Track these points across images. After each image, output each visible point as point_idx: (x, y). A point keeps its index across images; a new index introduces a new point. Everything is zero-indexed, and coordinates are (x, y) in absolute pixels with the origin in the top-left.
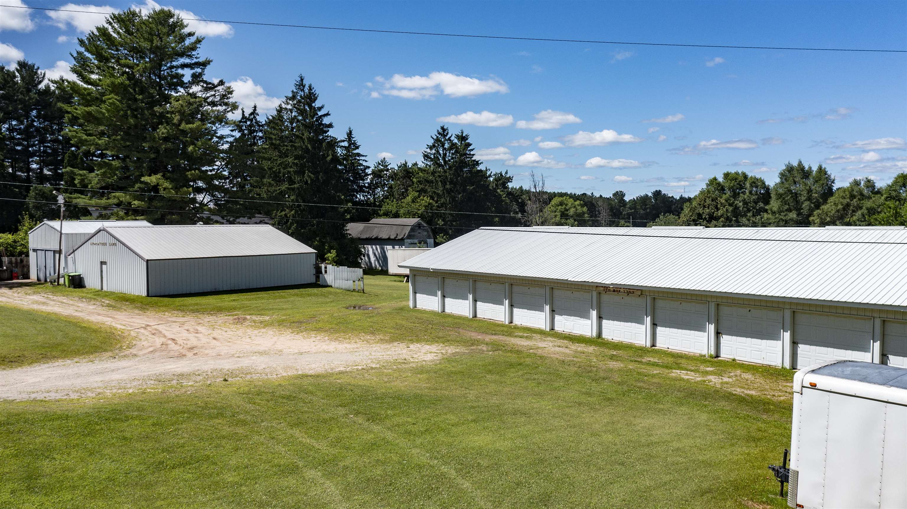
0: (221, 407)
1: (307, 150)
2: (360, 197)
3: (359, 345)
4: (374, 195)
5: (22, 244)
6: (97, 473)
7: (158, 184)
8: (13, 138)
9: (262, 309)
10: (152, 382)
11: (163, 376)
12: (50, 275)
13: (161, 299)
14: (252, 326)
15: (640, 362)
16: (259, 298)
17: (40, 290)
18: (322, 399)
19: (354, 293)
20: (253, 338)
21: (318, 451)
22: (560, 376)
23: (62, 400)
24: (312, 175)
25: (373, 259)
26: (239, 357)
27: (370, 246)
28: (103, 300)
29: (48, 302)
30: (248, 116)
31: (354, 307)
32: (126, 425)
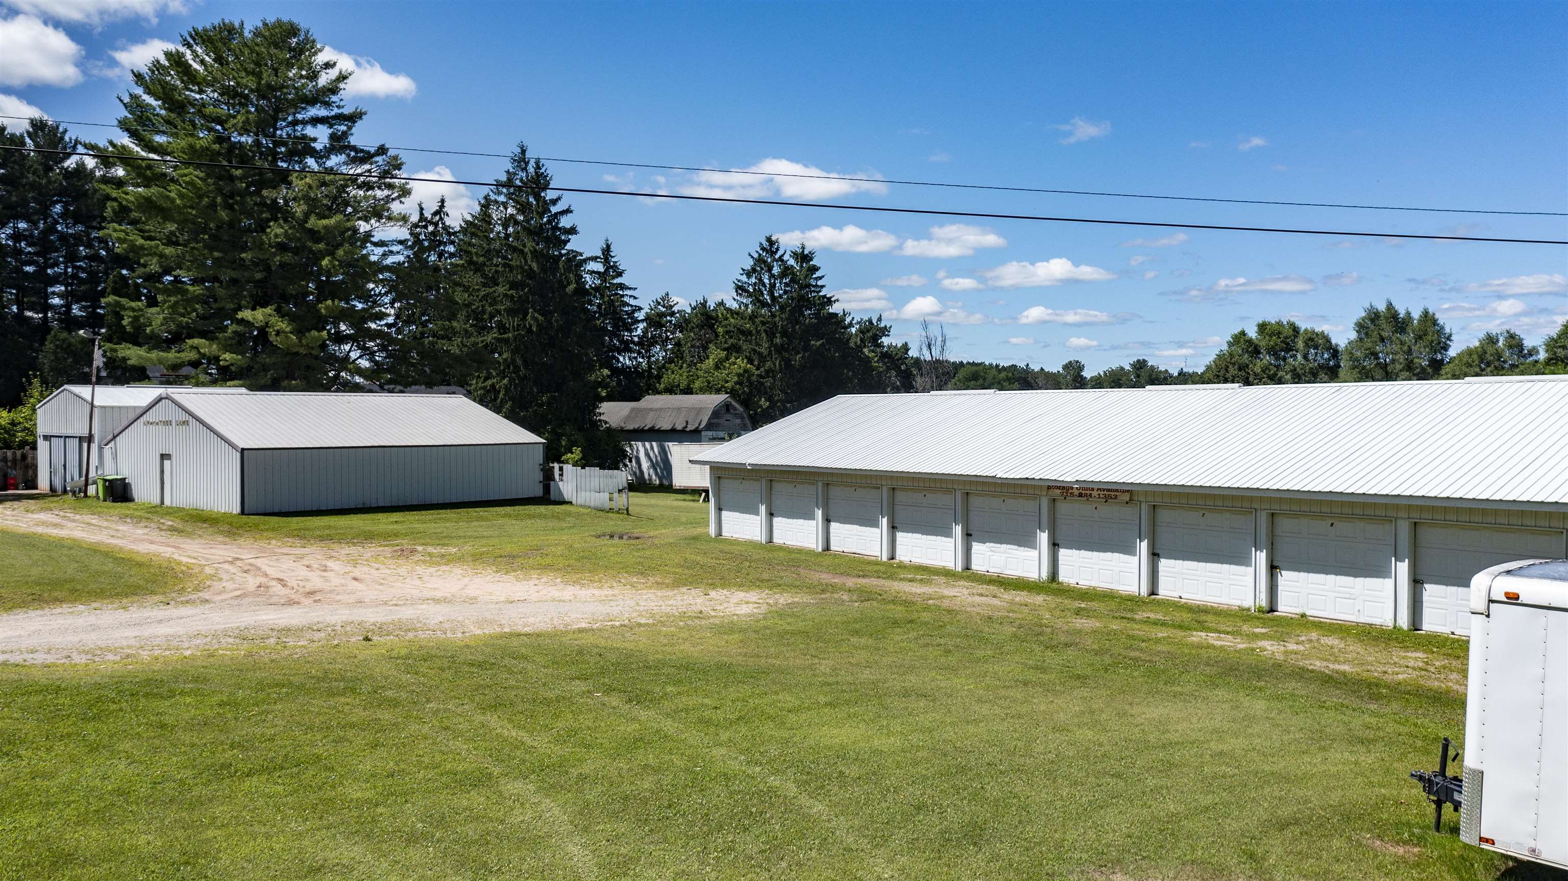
0: (354, 679)
1: (530, 274)
2: (625, 360)
3: (616, 592)
4: (649, 358)
5: (26, 429)
6: (98, 782)
7: (267, 323)
8: (20, 252)
9: (446, 537)
10: (231, 640)
11: (253, 632)
12: (72, 479)
13: (266, 518)
14: (424, 562)
15: (1133, 620)
16: (440, 519)
17: (52, 505)
18: (544, 667)
19: (610, 515)
20: (425, 579)
21: (531, 750)
22: (984, 640)
23: (55, 665)
24: (540, 317)
25: (645, 465)
26: (396, 605)
27: (640, 443)
28: (162, 521)
29: (64, 522)
30: (429, 217)
31: (612, 536)
32: (167, 703)
